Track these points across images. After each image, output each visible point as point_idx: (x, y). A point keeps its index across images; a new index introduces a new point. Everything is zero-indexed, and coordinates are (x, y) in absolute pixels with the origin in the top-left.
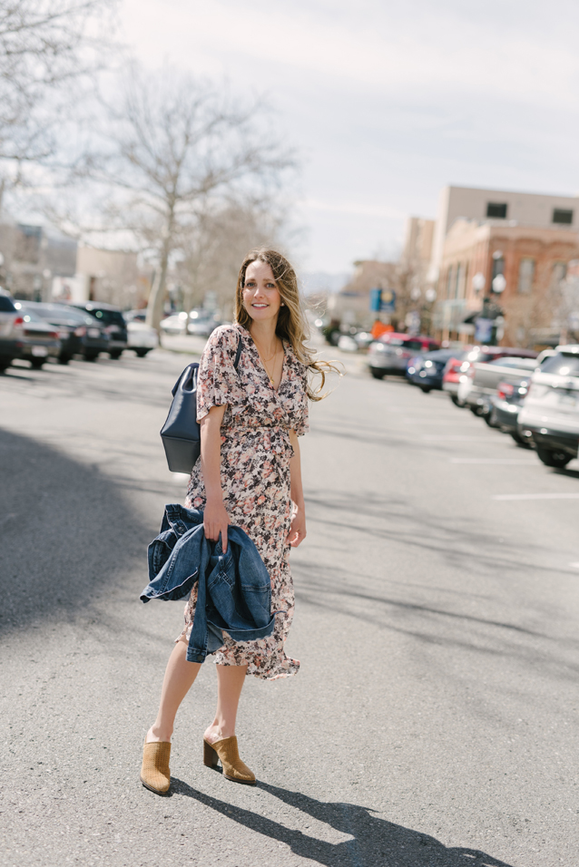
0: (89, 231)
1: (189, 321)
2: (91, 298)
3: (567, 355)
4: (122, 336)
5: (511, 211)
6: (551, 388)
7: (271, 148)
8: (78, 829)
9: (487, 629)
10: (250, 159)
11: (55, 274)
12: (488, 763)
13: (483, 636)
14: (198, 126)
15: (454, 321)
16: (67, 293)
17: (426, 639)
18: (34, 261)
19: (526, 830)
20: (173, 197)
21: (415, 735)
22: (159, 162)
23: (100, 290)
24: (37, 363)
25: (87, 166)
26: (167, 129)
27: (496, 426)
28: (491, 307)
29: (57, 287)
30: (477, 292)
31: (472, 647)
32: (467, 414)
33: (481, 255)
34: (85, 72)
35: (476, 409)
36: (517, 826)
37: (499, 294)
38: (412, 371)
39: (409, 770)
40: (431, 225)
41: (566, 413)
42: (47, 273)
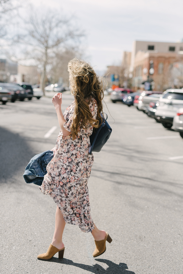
0: (20, 60)
1: (54, 87)
2: (23, 81)
3: (170, 93)
4: (32, 93)
5: (156, 48)
6: (165, 103)
7: (77, 30)
8: (2, 245)
9: (139, 180)
10: (71, 35)
11: (11, 74)
12: (135, 220)
13: (138, 182)
14: (53, 24)
15: (139, 84)
16: (15, 80)
17: (119, 183)
18: (4, 70)
19: (144, 240)
20: (47, 48)
21: (112, 213)
22: (42, 36)
23: (26, 79)
24: (4, 103)
25: (18, 39)
26: (43, 26)
27: (150, 116)
28: (150, 79)
29: (12, 78)
30: (145, 74)
31: (134, 185)
32: (141, 113)
33: (146, 63)
34: (15, 8)
35: (144, 111)
36: (141, 239)
37: (152, 75)
38: (125, 100)
39: (109, 223)
40: (130, 53)
41: (170, 111)
42: (8, 74)
